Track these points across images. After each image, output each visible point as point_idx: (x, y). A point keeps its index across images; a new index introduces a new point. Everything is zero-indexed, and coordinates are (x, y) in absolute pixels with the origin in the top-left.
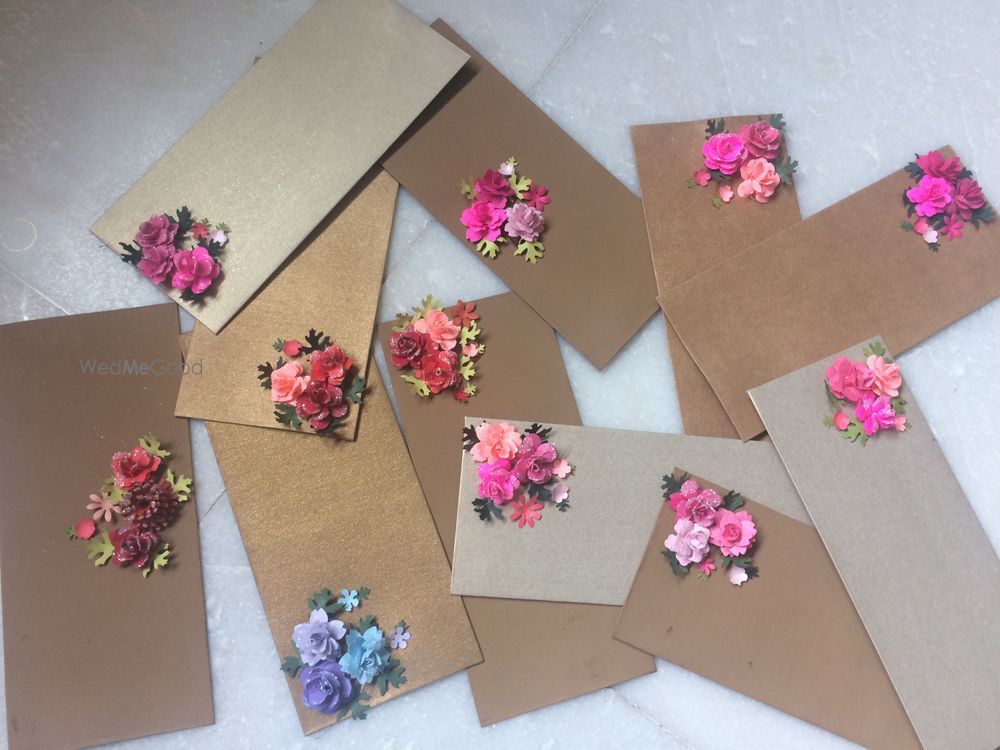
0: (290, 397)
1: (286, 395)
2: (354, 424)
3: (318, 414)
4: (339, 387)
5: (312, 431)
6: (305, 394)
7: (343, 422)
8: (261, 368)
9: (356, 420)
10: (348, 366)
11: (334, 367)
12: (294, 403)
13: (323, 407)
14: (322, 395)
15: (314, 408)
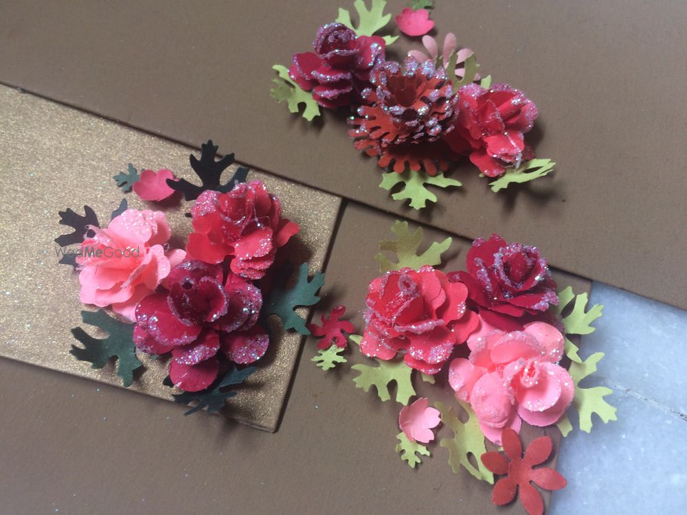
0: (124, 296)
1: (116, 289)
2: (281, 388)
3: (188, 348)
4: (256, 283)
5: (167, 393)
6: (163, 290)
7: (252, 378)
8: (68, 217)
9: (286, 375)
10: (286, 235)
11: (250, 230)
12: (129, 314)
13: (204, 332)
14: (208, 299)
15: (180, 330)
